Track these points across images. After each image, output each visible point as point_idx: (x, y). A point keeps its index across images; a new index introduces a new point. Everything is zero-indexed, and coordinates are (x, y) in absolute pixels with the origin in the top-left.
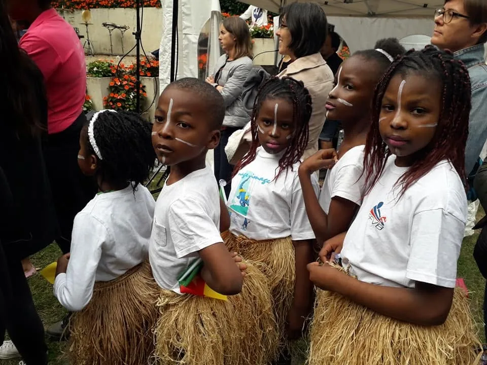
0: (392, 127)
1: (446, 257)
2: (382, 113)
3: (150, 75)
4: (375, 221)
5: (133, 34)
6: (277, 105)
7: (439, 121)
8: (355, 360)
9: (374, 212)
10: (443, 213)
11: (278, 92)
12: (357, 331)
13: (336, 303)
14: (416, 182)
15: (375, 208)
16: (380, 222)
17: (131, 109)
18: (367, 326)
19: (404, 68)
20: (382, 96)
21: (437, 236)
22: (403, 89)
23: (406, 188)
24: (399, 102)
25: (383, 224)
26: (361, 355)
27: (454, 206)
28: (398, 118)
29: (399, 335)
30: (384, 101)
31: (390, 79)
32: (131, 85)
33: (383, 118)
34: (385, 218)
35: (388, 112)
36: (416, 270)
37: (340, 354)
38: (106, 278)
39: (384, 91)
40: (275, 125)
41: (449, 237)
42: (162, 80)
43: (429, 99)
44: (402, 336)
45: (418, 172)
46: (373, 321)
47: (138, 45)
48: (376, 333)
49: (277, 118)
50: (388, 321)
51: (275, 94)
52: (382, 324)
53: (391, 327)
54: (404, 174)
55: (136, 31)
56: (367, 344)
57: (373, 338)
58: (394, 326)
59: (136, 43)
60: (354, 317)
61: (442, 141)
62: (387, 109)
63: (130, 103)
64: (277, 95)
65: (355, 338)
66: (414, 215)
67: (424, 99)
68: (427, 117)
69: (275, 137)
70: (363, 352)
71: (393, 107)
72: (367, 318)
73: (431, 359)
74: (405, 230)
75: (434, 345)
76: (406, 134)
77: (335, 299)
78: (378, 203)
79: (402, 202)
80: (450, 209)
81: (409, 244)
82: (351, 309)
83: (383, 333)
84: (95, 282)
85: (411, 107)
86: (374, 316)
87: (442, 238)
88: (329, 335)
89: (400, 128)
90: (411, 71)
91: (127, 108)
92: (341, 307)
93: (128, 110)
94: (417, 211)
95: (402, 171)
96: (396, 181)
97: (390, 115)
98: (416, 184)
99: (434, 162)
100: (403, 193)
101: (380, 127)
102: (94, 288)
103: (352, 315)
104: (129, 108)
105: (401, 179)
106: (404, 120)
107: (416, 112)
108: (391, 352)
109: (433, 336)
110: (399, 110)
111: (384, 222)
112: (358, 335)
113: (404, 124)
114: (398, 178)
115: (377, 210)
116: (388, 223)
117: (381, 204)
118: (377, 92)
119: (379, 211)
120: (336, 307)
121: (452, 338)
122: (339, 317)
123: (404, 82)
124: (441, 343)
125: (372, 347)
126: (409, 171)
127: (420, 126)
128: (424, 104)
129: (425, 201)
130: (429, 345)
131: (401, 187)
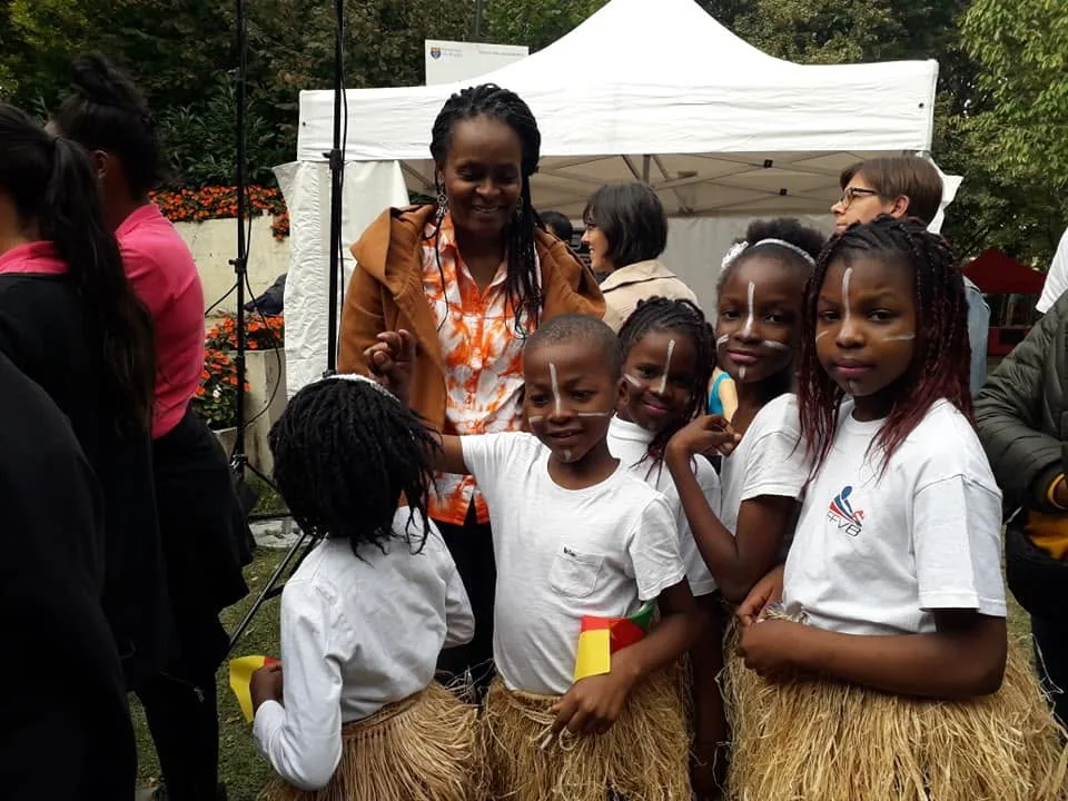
0: (839, 345)
1: (983, 562)
2: (819, 325)
3: (255, 346)
4: (844, 521)
5: (231, 262)
6: (672, 344)
7: (917, 332)
8: (845, 794)
9: (839, 506)
10: (964, 484)
11: (672, 322)
12: (838, 738)
13: (784, 695)
14: (904, 440)
15: (837, 499)
16: (855, 521)
17: (217, 418)
18: (856, 722)
19: (846, 249)
20: (816, 299)
21: (963, 523)
22: (850, 281)
23: (889, 454)
24: (846, 303)
25: (858, 524)
26: (856, 782)
27: (978, 470)
28: (848, 329)
29: (922, 725)
30: (822, 306)
31: (826, 269)
32: (215, 369)
33: (822, 334)
34: (861, 513)
35: (830, 323)
36: (939, 589)
37: (815, 788)
38: (351, 717)
39: (819, 288)
40: (664, 378)
41: (980, 523)
42: (291, 351)
43: (896, 294)
44: (928, 724)
45: (903, 425)
46: (866, 711)
47: (240, 285)
48: (874, 734)
49: (671, 366)
50: (893, 703)
51: (669, 323)
52: (882, 712)
53: (902, 716)
54: (879, 432)
55: (235, 257)
56: (863, 756)
57: (872, 744)
58: (907, 712)
59: (236, 281)
60: (828, 711)
61: (932, 366)
62: (828, 319)
63: (215, 407)
64: (671, 326)
65: (837, 752)
66: (914, 496)
67: (886, 294)
68: (896, 325)
69: (663, 399)
70: (858, 776)
71: (837, 315)
72: (853, 707)
73: (989, 758)
74: (902, 527)
75: (987, 732)
76: (864, 354)
77: (781, 688)
78: (842, 490)
79: (886, 478)
80: (975, 476)
81: (913, 553)
82: (817, 698)
83: (889, 728)
84: (343, 725)
85: (867, 309)
86: (864, 703)
87: (972, 528)
88: (782, 760)
89: (853, 345)
90: (858, 253)
91: (207, 418)
92: (796, 700)
93: (209, 421)
94: (918, 488)
95: (872, 428)
96: (867, 446)
97: (834, 327)
98: (905, 443)
99: (925, 405)
100: (887, 463)
101: (819, 349)
102: (343, 734)
103: (821, 709)
104: (211, 416)
105: (876, 441)
106: (858, 331)
107: (876, 318)
108: (912, 763)
109: (982, 715)
110: (848, 315)
111: (859, 518)
112: (842, 746)
113: (859, 338)
114: (870, 440)
115: (842, 501)
116: (869, 522)
117: (847, 491)
118: (806, 295)
119: (846, 502)
120: (788, 702)
121: (1014, 716)
122: (796, 721)
123: (849, 270)
124: (1000, 728)
125: (873, 760)
126: (887, 424)
127: (886, 339)
128: (887, 303)
129: (930, 466)
130: (980, 734)
131: (882, 453)
